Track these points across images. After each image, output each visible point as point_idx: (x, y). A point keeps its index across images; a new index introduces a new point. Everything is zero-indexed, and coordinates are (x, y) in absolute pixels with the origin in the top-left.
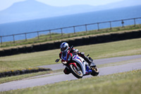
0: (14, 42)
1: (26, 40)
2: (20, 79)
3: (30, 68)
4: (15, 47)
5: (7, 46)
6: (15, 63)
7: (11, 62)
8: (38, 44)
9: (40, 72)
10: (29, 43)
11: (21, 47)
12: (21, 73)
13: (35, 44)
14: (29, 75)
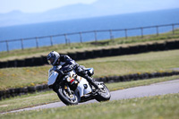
0: (142, 37)
1: (158, 35)
2: (149, 84)
3: (162, 70)
4: (143, 44)
5: (133, 41)
6: (143, 64)
7: (137, 62)
8: (173, 40)
9: (174, 77)
10: (162, 39)
11: (151, 43)
12: (150, 76)
13: (169, 40)
14: (160, 79)
